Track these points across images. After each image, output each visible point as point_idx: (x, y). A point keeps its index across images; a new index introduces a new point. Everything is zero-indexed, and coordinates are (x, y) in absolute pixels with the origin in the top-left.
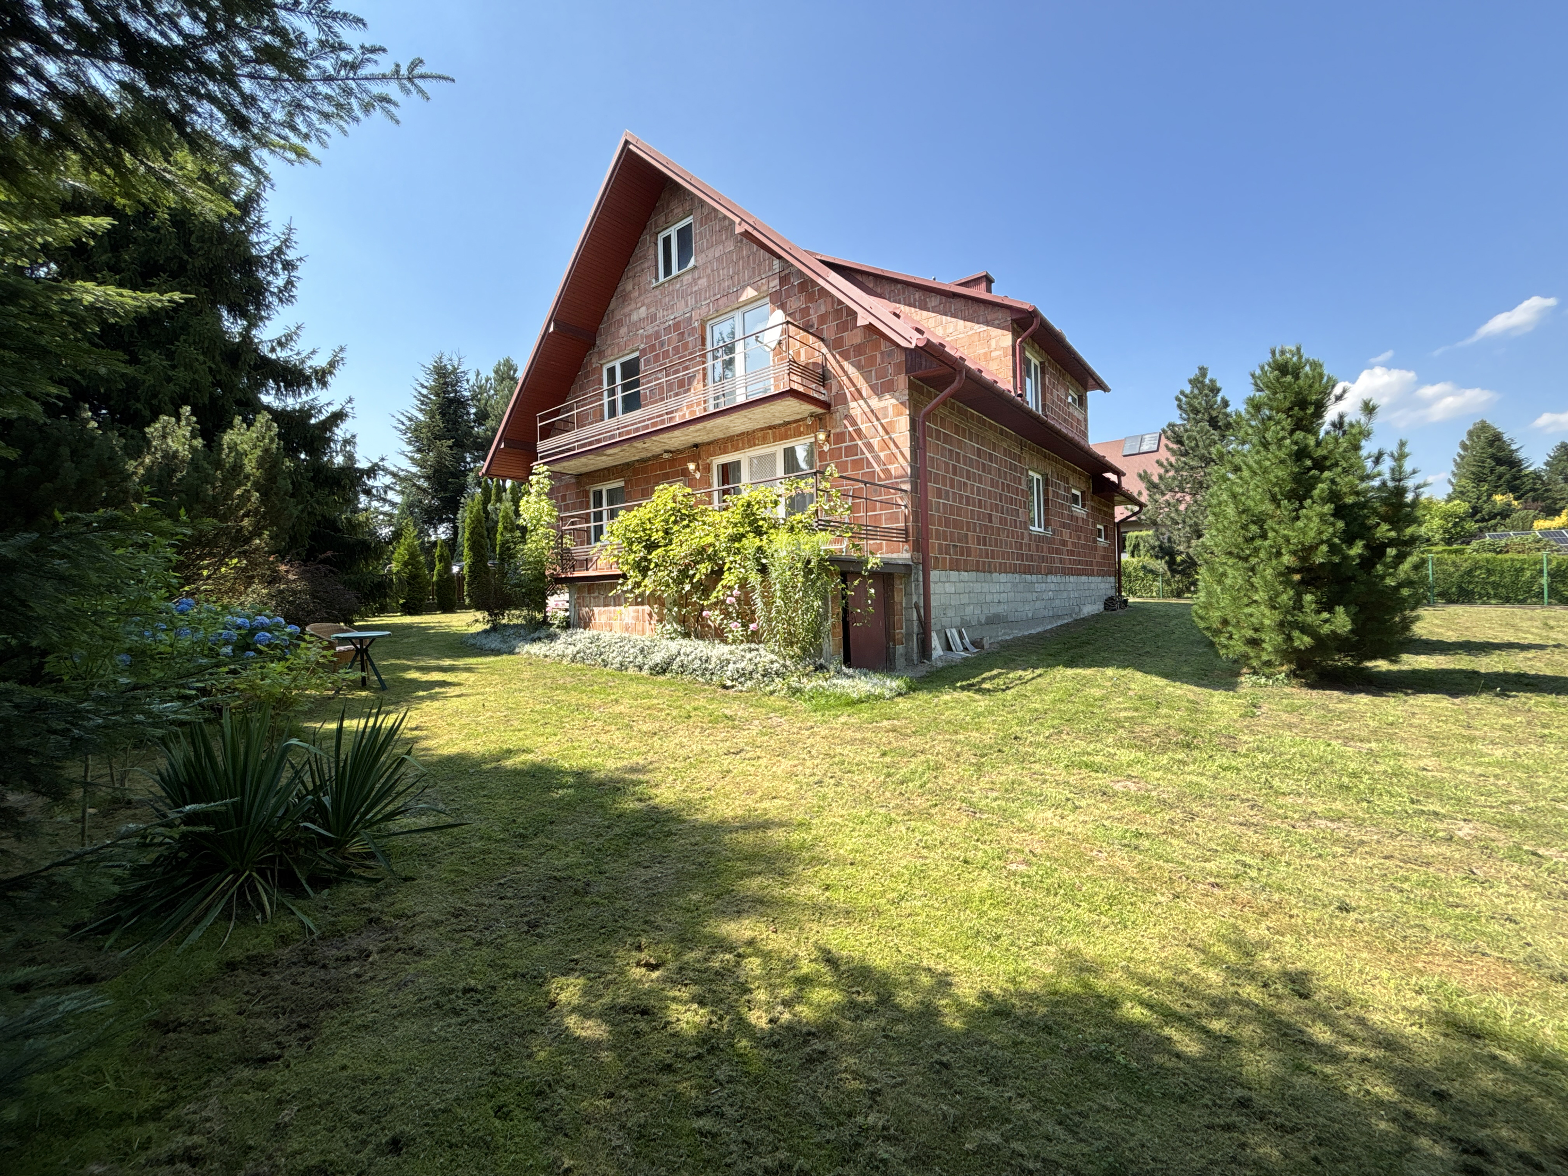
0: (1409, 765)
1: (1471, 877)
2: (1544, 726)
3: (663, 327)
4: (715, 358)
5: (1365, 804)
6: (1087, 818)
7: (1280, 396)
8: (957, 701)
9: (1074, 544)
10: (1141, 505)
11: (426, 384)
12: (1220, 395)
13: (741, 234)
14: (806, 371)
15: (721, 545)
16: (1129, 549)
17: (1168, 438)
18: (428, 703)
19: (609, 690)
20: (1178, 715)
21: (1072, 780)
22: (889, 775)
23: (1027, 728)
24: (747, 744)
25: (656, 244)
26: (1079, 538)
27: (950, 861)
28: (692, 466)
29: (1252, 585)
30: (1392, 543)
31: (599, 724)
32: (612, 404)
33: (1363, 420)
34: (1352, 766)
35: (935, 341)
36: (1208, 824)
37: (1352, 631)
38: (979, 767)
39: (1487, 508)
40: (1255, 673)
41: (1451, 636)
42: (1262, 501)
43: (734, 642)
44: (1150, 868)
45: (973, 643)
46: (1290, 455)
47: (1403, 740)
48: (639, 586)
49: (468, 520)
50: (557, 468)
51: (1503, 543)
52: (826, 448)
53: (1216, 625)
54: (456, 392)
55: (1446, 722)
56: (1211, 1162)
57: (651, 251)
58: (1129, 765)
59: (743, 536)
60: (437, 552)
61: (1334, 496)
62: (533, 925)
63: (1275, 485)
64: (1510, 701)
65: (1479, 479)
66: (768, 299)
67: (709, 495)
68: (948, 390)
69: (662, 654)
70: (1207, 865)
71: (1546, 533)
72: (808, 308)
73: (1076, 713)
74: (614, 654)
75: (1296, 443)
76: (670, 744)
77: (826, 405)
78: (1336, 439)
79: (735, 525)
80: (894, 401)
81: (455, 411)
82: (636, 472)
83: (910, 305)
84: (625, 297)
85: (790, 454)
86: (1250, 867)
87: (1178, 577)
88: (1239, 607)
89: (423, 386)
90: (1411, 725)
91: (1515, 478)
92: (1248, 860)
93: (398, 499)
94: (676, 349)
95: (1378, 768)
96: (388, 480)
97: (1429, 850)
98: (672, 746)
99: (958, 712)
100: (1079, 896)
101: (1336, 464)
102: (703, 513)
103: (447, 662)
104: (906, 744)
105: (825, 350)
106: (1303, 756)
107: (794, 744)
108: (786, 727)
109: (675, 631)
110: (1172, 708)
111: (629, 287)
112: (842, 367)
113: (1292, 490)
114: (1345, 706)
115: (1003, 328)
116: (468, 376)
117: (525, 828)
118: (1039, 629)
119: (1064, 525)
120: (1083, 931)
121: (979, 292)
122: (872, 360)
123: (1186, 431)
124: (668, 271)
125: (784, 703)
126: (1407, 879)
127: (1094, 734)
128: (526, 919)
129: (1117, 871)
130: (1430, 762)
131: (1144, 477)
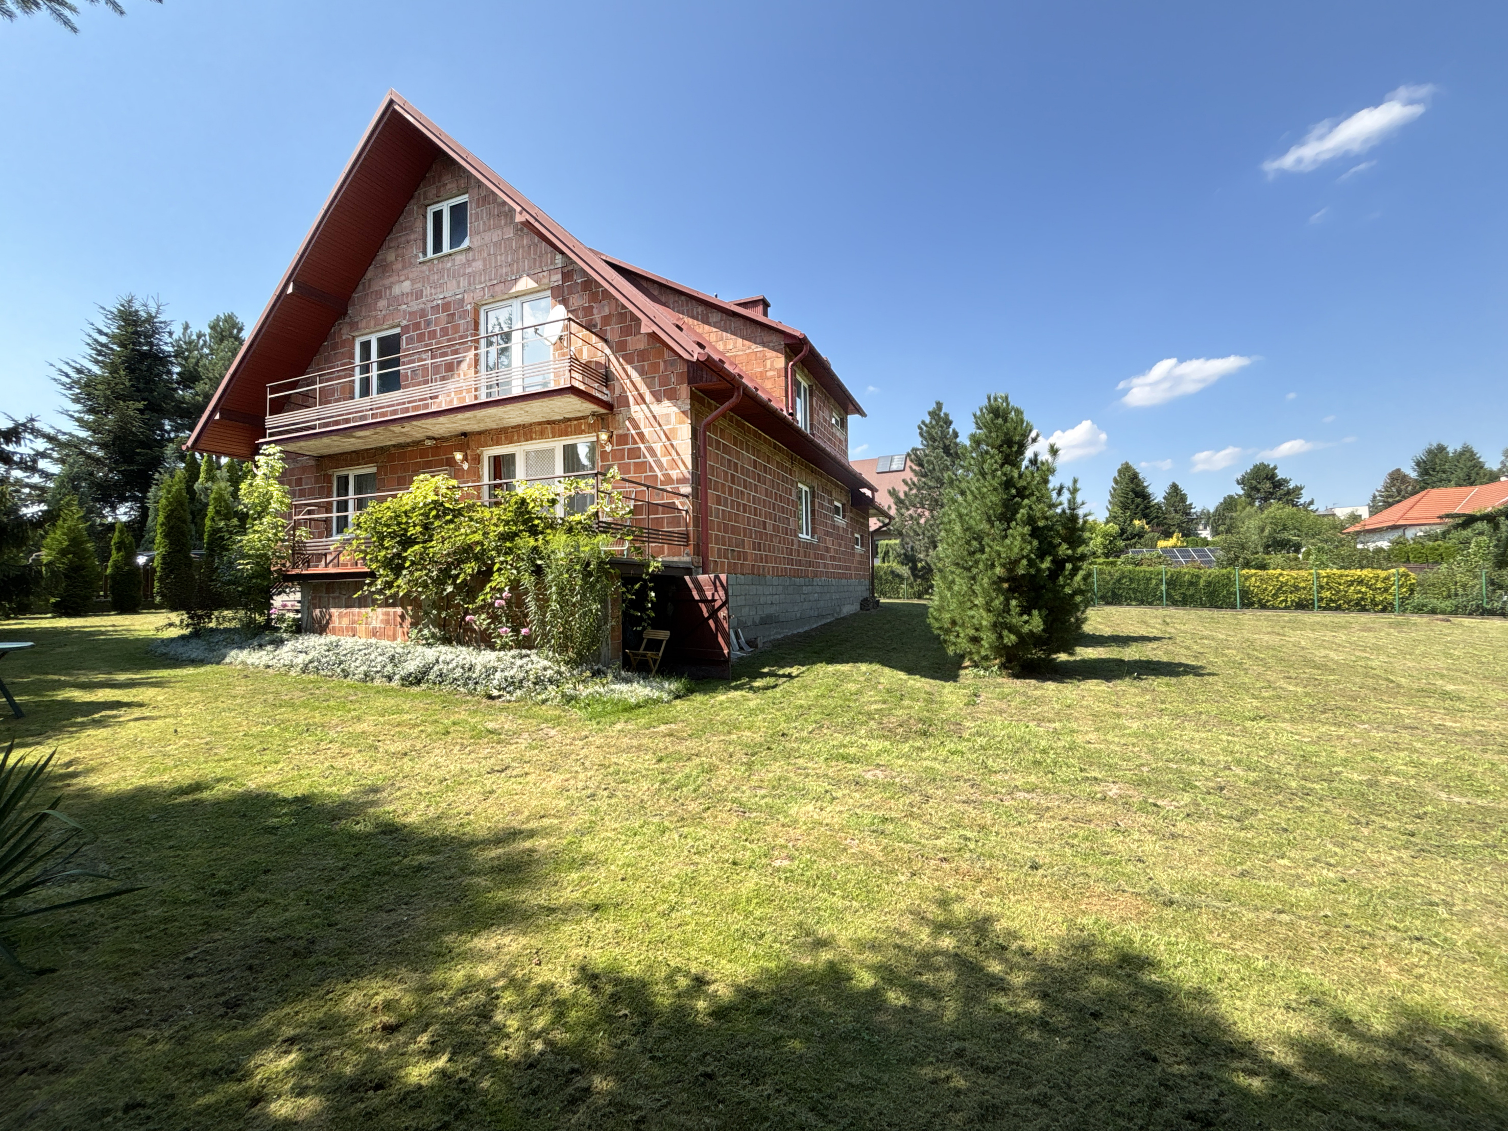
0: (1080, 739)
1: (1116, 828)
2: (1163, 702)
3: (429, 305)
4: (490, 344)
5: (1050, 776)
6: (842, 809)
7: (994, 435)
8: (731, 701)
9: (836, 551)
10: (891, 518)
11: (106, 330)
12: (952, 427)
13: (522, 223)
14: (587, 369)
15: (491, 543)
16: (880, 555)
17: (911, 461)
18: (91, 732)
19: (350, 706)
20: (917, 706)
21: (830, 772)
22: (664, 782)
23: (793, 725)
24: (513, 760)
25: (425, 217)
26: (840, 546)
27: (720, 865)
28: (459, 456)
29: (974, 592)
30: (1069, 559)
31: (335, 747)
32: (366, 383)
33: (1050, 459)
34: (1043, 743)
35: (716, 357)
36: (939, 804)
37: (1043, 630)
38: (750, 765)
39: (1130, 529)
40: (976, 666)
41: (1107, 631)
42: (981, 521)
43: (503, 647)
44: (893, 851)
45: (748, 643)
46: (1000, 484)
47: (1077, 719)
48: (390, 588)
49: (163, 501)
50: (291, 447)
51: (1139, 557)
52: (608, 448)
53: (947, 625)
54: (151, 344)
55: (1103, 702)
56: (935, 1115)
57: (419, 224)
58: (878, 755)
59: (516, 534)
60: (116, 537)
61: (1031, 520)
62: (233, 1005)
63: (990, 508)
64: (1142, 683)
65: (1125, 507)
66: (549, 293)
67: (478, 488)
68: (727, 404)
69: (417, 662)
70: (938, 842)
71: (1165, 550)
72: (592, 307)
73: (836, 707)
74: (357, 663)
75: (1005, 475)
76: (423, 766)
77: (609, 406)
78: (1032, 473)
79: (507, 523)
80: (675, 409)
81: (150, 369)
82: (391, 457)
83: (693, 317)
84: (386, 268)
85: (570, 453)
86: (970, 839)
87: (919, 581)
88: (964, 611)
89: (100, 332)
90: (1081, 706)
91: (1147, 508)
92: (969, 834)
93: (55, 469)
94: (445, 331)
95: (1060, 744)
96: (41, 445)
97: (1092, 809)
98: (426, 767)
99: (732, 712)
100: (835, 885)
101: (1032, 494)
102: (471, 508)
103: (122, 677)
104: (681, 748)
105: (608, 351)
106: (1009, 738)
107: (566, 756)
108: (558, 738)
109: (433, 635)
110: (913, 699)
111: (391, 257)
112: (624, 369)
113: (1001, 514)
114: (1038, 693)
115: (777, 351)
116: (172, 328)
117: (229, 883)
118: (806, 628)
119: (828, 534)
120: (837, 918)
121: (755, 314)
122: (655, 367)
123: (926, 455)
124: (438, 247)
125: (557, 712)
126: (1076, 836)
127: (849, 728)
128: (223, 999)
129: (867, 856)
130: (1092, 737)
131: (893, 493)
